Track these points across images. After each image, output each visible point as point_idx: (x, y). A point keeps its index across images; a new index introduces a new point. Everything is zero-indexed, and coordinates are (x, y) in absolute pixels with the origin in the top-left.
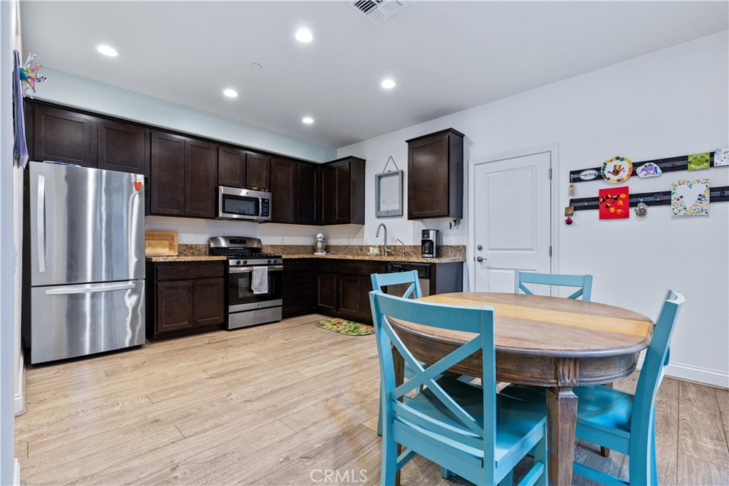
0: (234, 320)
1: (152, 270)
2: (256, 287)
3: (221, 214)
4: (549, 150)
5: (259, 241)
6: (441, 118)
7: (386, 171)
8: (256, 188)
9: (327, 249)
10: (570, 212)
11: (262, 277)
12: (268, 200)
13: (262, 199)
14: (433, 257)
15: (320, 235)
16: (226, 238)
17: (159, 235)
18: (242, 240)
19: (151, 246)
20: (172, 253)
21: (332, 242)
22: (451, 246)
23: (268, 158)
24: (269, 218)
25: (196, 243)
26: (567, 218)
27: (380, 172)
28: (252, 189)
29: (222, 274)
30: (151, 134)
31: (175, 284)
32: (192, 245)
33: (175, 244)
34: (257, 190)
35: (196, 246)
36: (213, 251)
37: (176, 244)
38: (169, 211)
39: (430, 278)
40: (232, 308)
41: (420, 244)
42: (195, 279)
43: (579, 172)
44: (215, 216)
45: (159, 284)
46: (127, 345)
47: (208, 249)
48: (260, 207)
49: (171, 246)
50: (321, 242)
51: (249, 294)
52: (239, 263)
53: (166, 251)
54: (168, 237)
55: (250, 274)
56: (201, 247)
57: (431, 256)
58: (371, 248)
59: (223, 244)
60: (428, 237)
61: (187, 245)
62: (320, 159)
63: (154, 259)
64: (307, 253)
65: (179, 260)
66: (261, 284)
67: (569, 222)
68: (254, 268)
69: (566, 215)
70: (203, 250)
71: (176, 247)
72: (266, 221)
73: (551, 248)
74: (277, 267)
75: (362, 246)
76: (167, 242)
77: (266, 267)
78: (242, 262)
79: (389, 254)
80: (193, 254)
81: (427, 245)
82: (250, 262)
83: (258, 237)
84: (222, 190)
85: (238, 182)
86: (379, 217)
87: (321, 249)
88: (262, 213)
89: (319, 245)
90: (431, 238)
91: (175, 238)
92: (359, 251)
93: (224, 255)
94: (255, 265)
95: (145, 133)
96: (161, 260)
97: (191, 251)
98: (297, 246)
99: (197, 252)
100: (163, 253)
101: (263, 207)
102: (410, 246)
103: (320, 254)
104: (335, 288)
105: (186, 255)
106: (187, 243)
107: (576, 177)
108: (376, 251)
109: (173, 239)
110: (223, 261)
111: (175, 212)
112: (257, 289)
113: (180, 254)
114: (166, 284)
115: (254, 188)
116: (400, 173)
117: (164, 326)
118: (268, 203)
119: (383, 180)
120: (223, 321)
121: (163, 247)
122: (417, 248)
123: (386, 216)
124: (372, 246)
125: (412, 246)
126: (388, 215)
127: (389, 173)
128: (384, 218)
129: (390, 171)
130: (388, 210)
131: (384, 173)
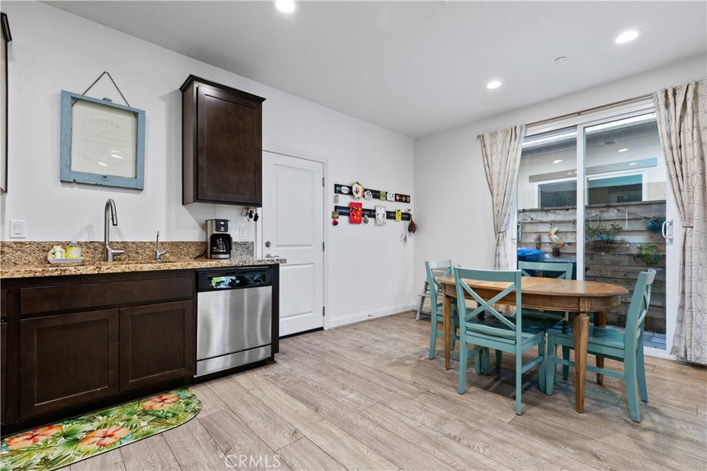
4: (323, 161)
6: (220, 69)
10: (336, 216)
26: (333, 220)
39: (271, 284)
43: (341, 186)
58: (58, 248)
60: (227, 230)
67: (335, 223)
69: (333, 218)
73: (324, 243)
81: (221, 241)
86: (70, 182)
90: (229, 232)
102: (162, 244)
107: (338, 189)
108: (75, 253)
122: (178, 247)
123: (96, 185)
124: (58, 244)
125: (166, 243)
126: (107, 183)
127: (106, 103)
128: (93, 187)
129: (110, 101)
130: (105, 173)
131: (87, 95)
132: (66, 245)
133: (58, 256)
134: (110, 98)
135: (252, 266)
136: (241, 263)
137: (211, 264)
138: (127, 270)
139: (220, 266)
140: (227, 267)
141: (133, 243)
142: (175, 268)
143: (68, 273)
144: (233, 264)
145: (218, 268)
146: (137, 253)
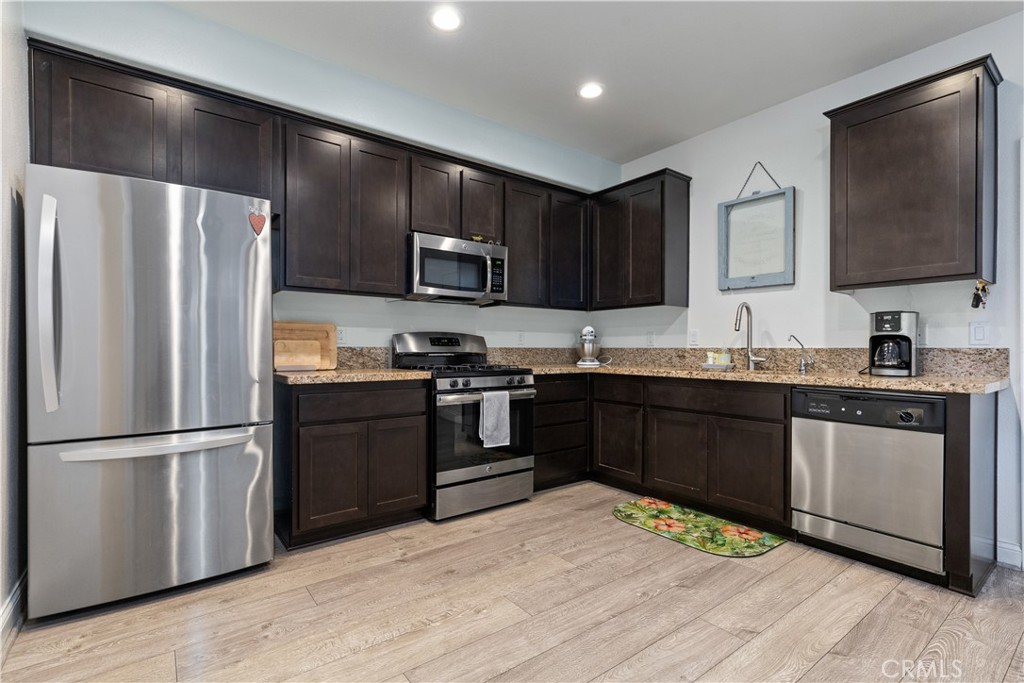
0: (445, 501)
1: (288, 398)
2: (489, 433)
3: (417, 288)
5: (481, 341)
7: (747, 194)
8: (479, 238)
9: (601, 355)
11: (499, 414)
12: (503, 261)
13: (493, 260)
14: (910, 376)
15: (589, 329)
16: (418, 335)
17: (302, 330)
18: (450, 340)
19: (287, 350)
20: (327, 364)
21: (610, 342)
22: (955, 351)
23: (500, 180)
24: (504, 296)
25: (369, 346)
27: (731, 196)
28: (472, 240)
29: (422, 407)
30: (284, 127)
31: (333, 429)
32: (362, 349)
33: (331, 348)
34: (481, 241)
35: (369, 349)
36: (401, 361)
37: (334, 347)
38: (318, 282)
39: (943, 430)
40: (443, 477)
41: (866, 345)
42: (373, 418)
44: (406, 292)
45: (301, 429)
46: (248, 563)
47: (390, 357)
48: (489, 275)
49: (324, 352)
50: (590, 341)
51: (475, 448)
52: (455, 384)
53: (314, 361)
54: (318, 334)
55: (476, 406)
56: (379, 351)
57: (905, 372)
58: (710, 354)
59: (413, 346)
60: (899, 328)
61: (352, 349)
62: (592, 184)
63: (292, 379)
64: (563, 363)
65: (340, 380)
66: (497, 427)
68: (485, 394)
70: (382, 358)
71: (334, 353)
72: (497, 303)
74: (525, 391)
75: (684, 351)
76: (317, 343)
77: (507, 393)
78: (460, 381)
79: (758, 366)
80: (364, 366)
81: (889, 346)
82: (475, 383)
83: (478, 333)
84: (419, 240)
85: (447, 226)
86: (726, 290)
87: (592, 356)
88: (493, 285)
89: (588, 347)
90: (904, 332)
91: (331, 334)
92: (676, 360)
93: (422, 369)
94: (485, 389)
95: (275, 125)
96: (305, 379)
97: (361, 361)
98: (546, 349)
99: (372, 363)
100: (310, 365)
101: (493, 274)
102: (817, 351)
103: (588, 365)
104: (639, 434)
105: (351, 368)
106: (353, 346)
108: (724, 360)
109: (328, 337)
110: (425, 380)
111: (333, 283)
112: (488, 437)
113: (341, 365)
114: (317, 430)
115: (475, 238)
116: (790, 194)
117: (312, 518)
118: (502, 266)
119: (735, 214)
120: (424, 502)
121: (310, 353)
122: (840, 355)
123: (746, 288)
124: (711, 350)
125: (823, 350)
126: (754, 284)
127: (755, 197)
128: (743, 291)
129: (757, 193)
130: (752, 275)
131: (742, 196)
132: (717, 351)
133: (710, 361)
134: (757, 190)
135: (884, 390)
136: (861, 383)
137: (807, 381)
138: (712, 378)
139: (822, 383)
140: (835, 387)
141: (781, 349)
142: (758, 380)
143: (671, 375)
144: (846, 383)
145: (818, 386)
146: (786, 362)
